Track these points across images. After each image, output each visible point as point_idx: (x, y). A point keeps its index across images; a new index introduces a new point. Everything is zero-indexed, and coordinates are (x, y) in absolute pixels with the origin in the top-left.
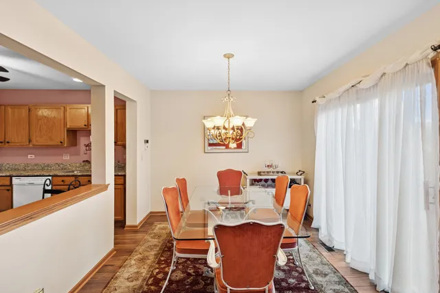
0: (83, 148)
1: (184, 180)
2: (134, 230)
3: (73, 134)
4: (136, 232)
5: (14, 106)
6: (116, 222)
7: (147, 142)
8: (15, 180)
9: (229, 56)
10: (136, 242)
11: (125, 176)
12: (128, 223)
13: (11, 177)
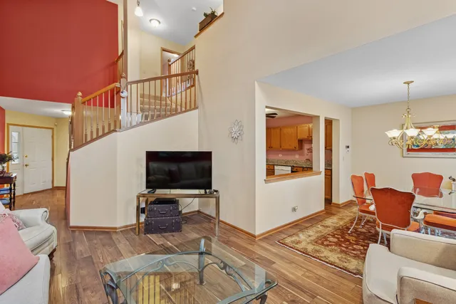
0: (306, 151)
1: (373, 174)
2: (338, 206)
3: (301, 142)
4: (340, 208)
5: (274, 128)
6: (326, 199)
7: (348, 147)
8: (276, 167)
9: (408, 83)
10: (339, 212)
11: (331, 170)
12: (334, 201)
13: (274, 165)
